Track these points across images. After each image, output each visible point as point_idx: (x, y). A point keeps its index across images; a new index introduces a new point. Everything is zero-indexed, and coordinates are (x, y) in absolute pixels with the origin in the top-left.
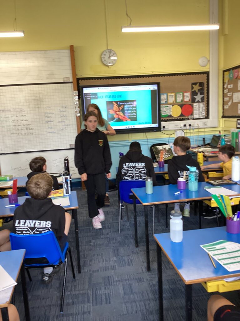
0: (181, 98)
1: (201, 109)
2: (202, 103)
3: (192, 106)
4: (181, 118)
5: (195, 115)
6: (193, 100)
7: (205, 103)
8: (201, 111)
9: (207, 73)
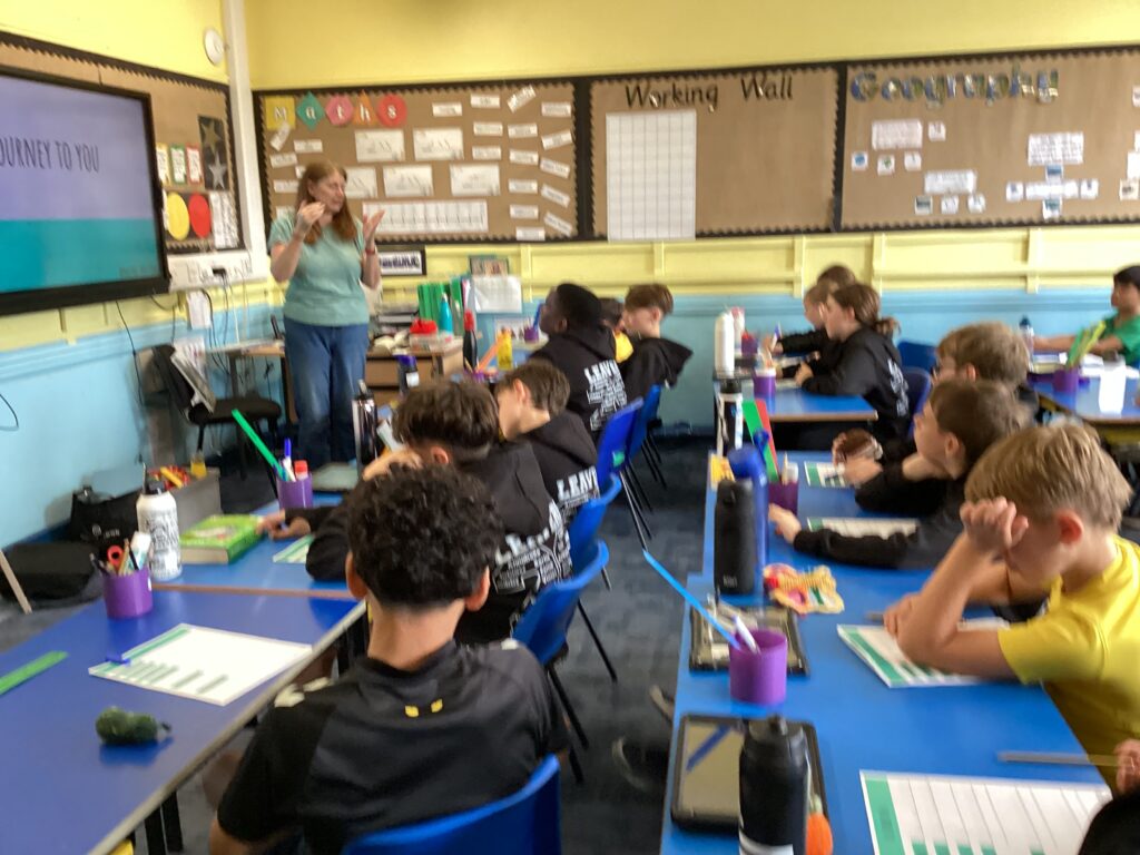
0: (183, 170)
1: (226, 214)
2: (225, 195)
3: (207, 198)
4: (191, 243)
5: (216, 236)
6: (208, 182)
7: (231, 193)
8: (227, 221)
9: (224, 89)
